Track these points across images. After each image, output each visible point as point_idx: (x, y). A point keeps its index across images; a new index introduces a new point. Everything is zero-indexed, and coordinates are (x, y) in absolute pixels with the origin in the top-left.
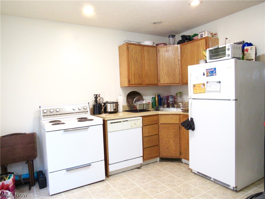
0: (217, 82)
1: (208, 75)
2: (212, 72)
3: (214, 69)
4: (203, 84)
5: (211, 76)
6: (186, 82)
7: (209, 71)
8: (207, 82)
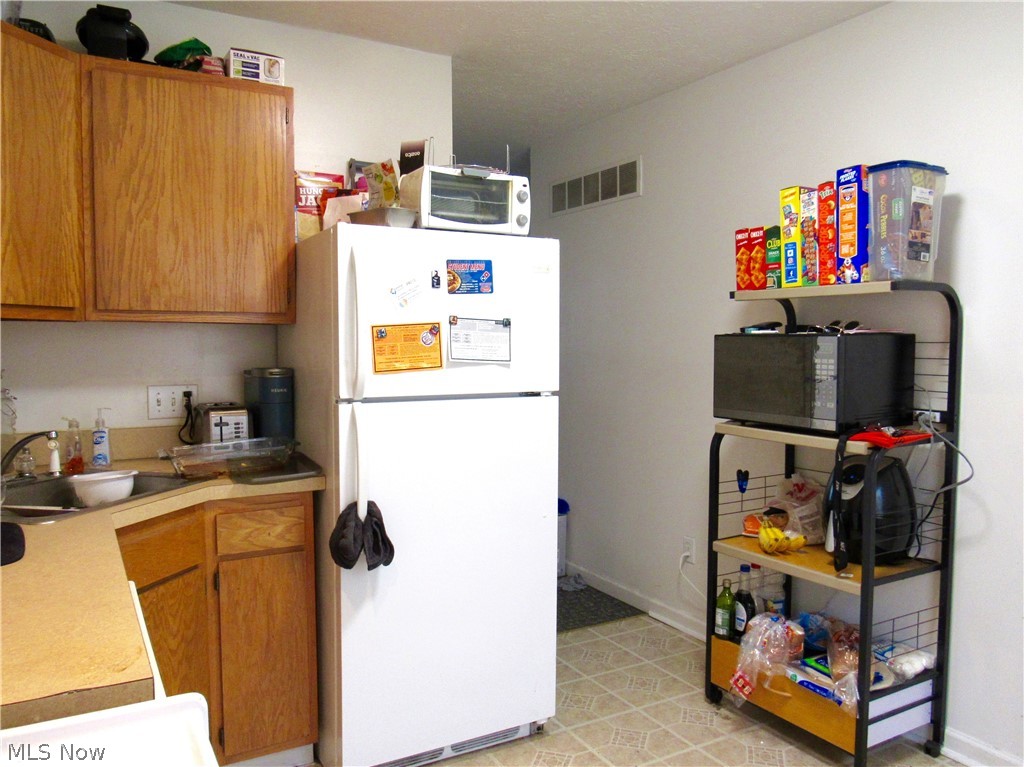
0: (497, 322)
1: (457, 285)
2: (476, 276)
3: (483, 267)
4: (430, 326)
5: (469, 292)
6: (137, 306)
7: (463, 269)
8: (453, 321)
